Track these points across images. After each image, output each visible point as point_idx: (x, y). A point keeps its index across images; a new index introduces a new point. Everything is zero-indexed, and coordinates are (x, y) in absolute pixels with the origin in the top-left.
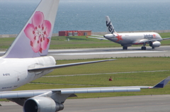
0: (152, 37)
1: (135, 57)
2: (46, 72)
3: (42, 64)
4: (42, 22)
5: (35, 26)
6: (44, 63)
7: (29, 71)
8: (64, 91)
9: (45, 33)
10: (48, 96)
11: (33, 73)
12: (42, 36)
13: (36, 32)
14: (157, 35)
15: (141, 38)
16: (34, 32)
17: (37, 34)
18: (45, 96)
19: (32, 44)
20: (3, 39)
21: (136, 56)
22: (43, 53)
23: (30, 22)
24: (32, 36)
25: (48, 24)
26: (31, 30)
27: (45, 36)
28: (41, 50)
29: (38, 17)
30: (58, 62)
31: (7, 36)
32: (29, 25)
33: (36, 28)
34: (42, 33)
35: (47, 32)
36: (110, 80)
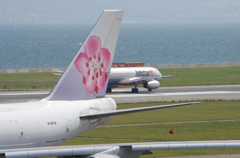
0: (148, 74)
1: (206, 101)
2: (103, 119)
3: (98, 109)
4: (99, 51)
5: (89, 56)
6: (101, 107)
7: (81, 118)
8: (135, 146)
9: (102, 65)
10: (113, 153)
11: (87, 121)
12: (98, 71)
13: (90, 64)
14: (155, 70)
15: (131, 75)
16: (87, 65)
17: (91, 68)
18: (110, 153)
19: (84, 81)
20: (20, 74)
21: (209, 98)
22: (100, 94)
23: (82, 50)
24: (85, 69)
25: (106, 53)
26: (84, 61)
27: (102, 70)
28: (96, 89)
29: (93, 44)
30: (119, 105)
31: (26, 71)
32: (81, 55)
33: (91, 59)
34: (98, 66)
35: (104, 65)
36: (171, 132)
